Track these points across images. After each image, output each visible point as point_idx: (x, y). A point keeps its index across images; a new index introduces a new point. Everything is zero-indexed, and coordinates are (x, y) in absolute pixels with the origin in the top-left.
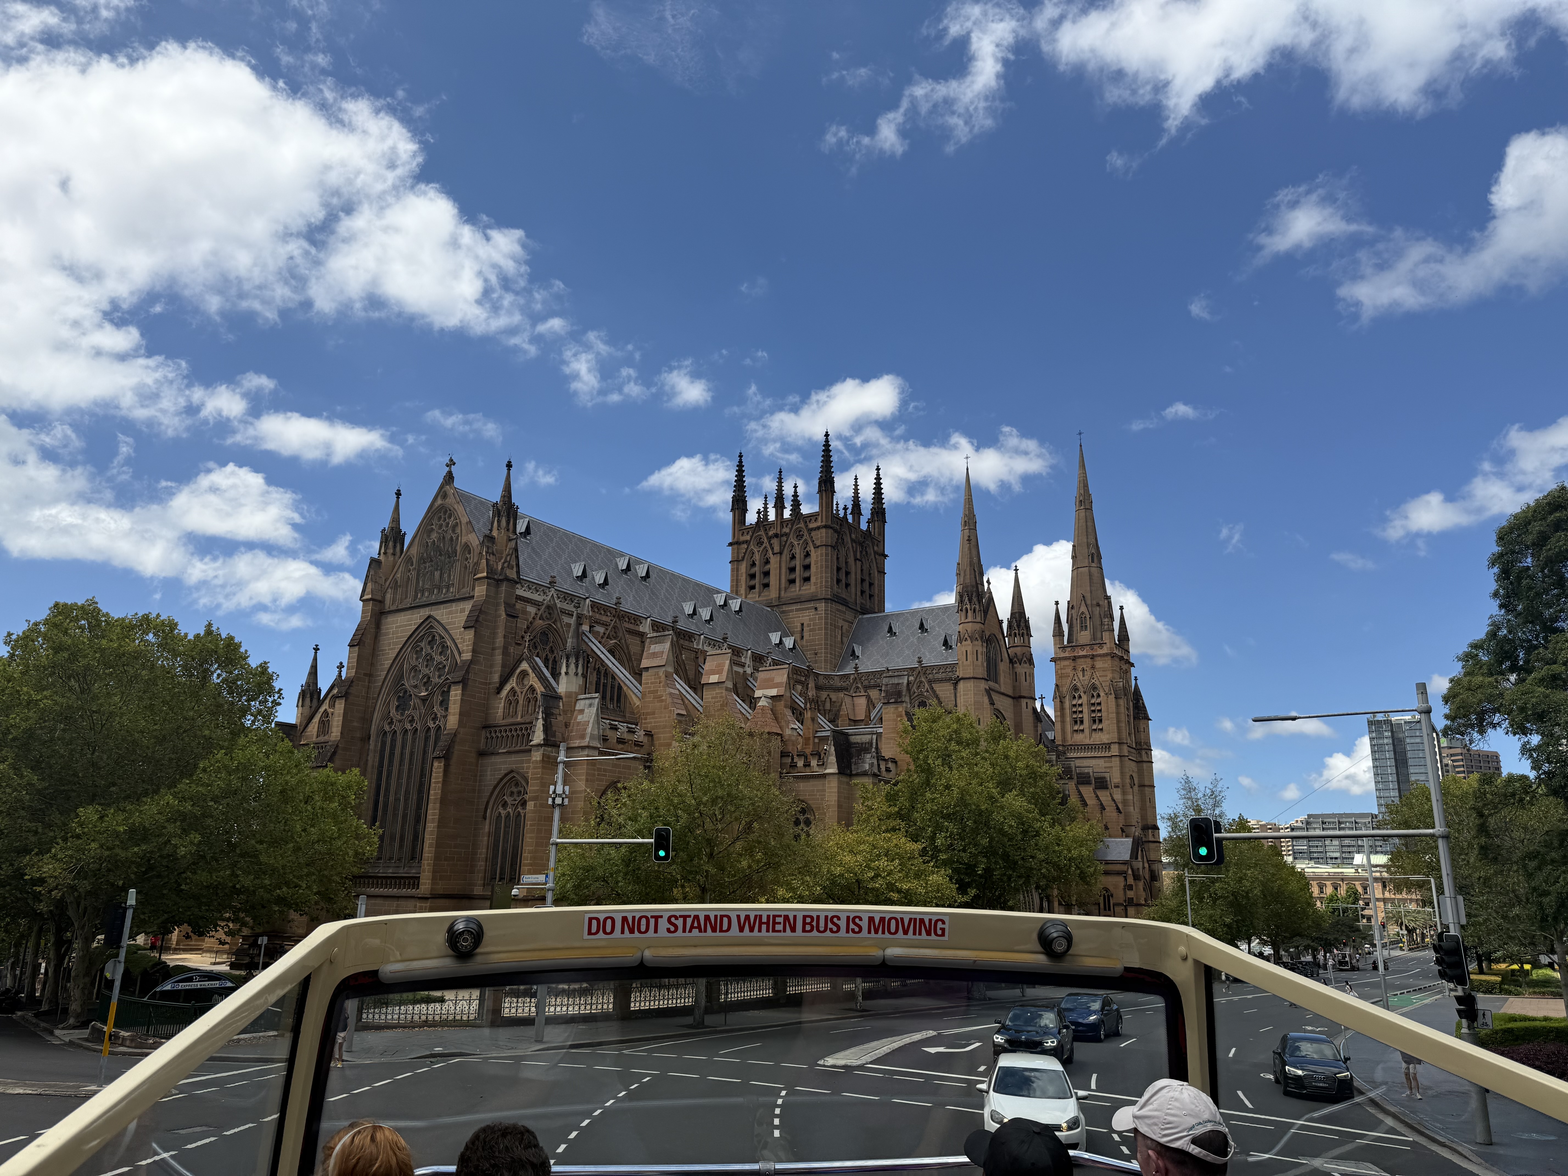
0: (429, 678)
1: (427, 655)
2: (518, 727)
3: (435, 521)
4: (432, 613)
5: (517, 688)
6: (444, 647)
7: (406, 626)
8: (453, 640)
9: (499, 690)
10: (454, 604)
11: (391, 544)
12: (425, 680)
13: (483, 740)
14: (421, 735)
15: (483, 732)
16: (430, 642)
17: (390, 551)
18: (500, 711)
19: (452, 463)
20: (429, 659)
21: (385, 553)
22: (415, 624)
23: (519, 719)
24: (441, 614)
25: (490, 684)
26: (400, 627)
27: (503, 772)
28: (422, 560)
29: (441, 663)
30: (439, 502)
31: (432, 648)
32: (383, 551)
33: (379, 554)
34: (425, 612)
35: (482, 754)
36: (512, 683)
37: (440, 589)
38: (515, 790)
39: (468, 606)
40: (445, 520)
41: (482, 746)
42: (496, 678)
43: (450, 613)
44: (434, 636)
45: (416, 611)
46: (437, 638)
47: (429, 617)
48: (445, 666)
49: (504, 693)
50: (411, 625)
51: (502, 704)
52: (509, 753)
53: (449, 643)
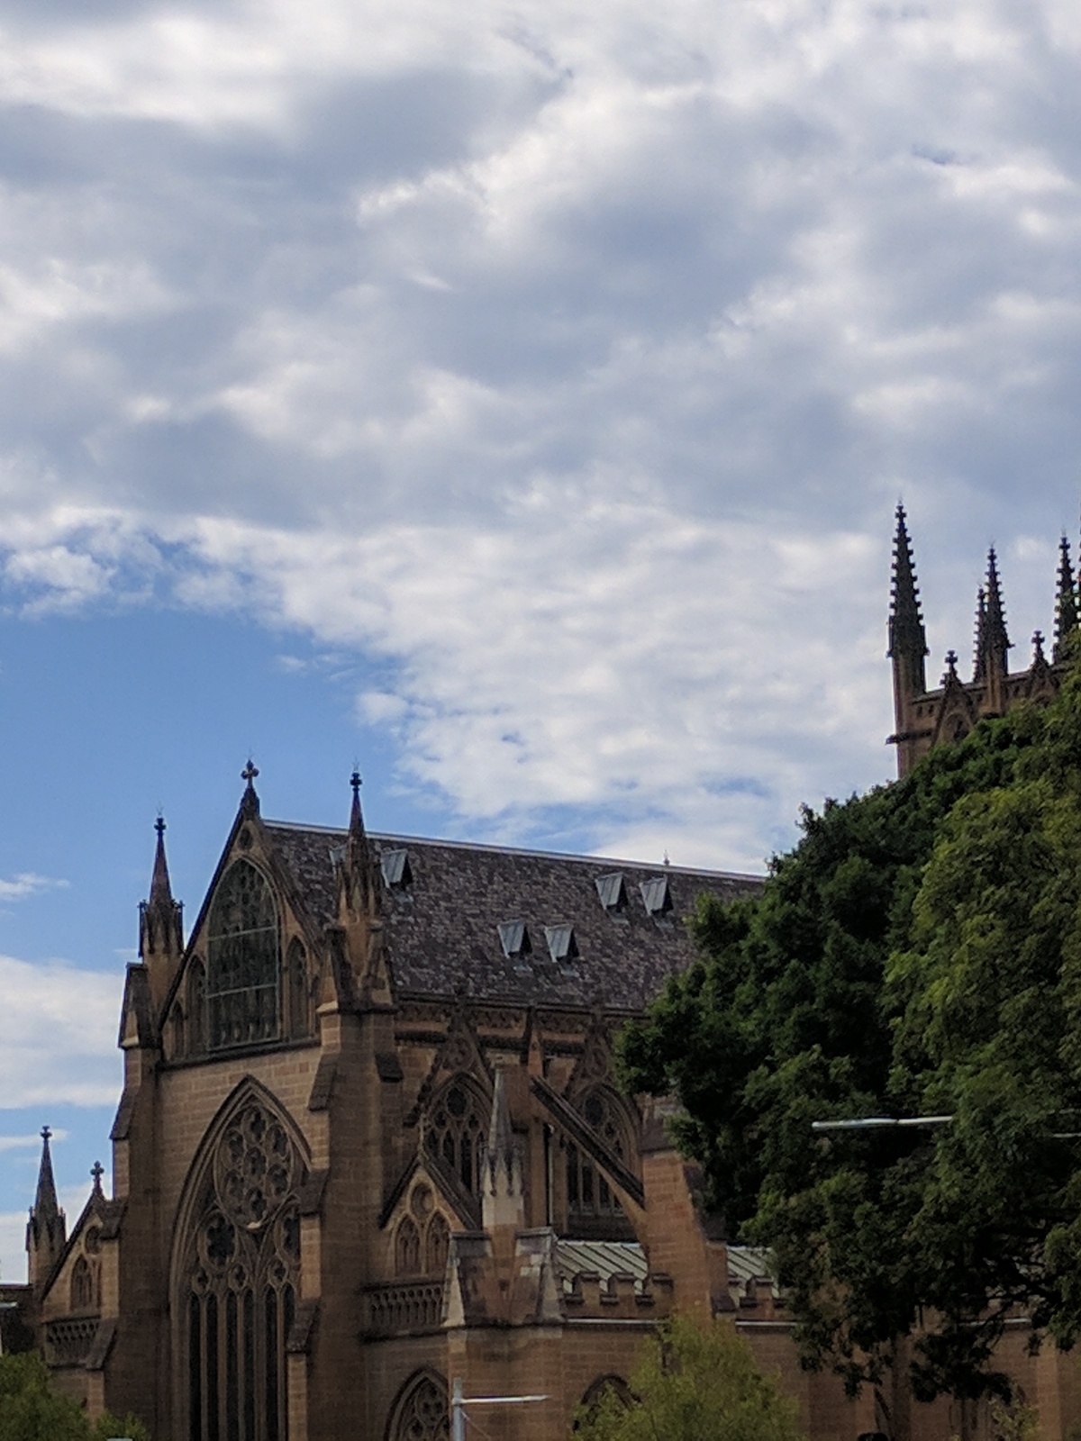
0: (260, 1194)
1: (252, 1151)
2: (424, 1289)
3: (235, 888)
4: (250, 1071)
5: (413, 1218)
6: (280, 1140)
7: (208, 1094)
8: (295, 1126)
9: (383, 1221)
10: (288, 1056)
11: (160, 931)
12: (254, 1198)
13: (367, 1312)
14: (259, 1299)
15: (367, 1300)
16: (253, 1125)
17: (159, 946)
18: (391, 1258)
19: (251, 773)
20: (257, 1160)
21: (152, 951)
22: (223, 1092)
23: (423, 1275)
24: (267, 1071)
25: (366, 1208)
26: (197, 1096)
27: (408, 1372)
28: (223, 966)
29: (277, 1167)
30: (237, 853)
31: (259, 1137)
32: (146, 946)
33: (141, 954)
34: (239, 1069)
35: (370, 1339)
36: (406, 1206)
37: (258, 1023)
38: (431, 1402)
39: (312, 1059)
40: (252, 886)
41: (367, 1323)
42: (376, 1197)
43: (283, 1072)
44: (258, 1116)
45: (221, 1066)
46: (264, 1116)
47: (247, 1079)
48: (285, 1173)
49: (392, 1225)
50: (215, 1093)
51: (392, 1247)
52: (414, 1336)
53: (287, 1129)
